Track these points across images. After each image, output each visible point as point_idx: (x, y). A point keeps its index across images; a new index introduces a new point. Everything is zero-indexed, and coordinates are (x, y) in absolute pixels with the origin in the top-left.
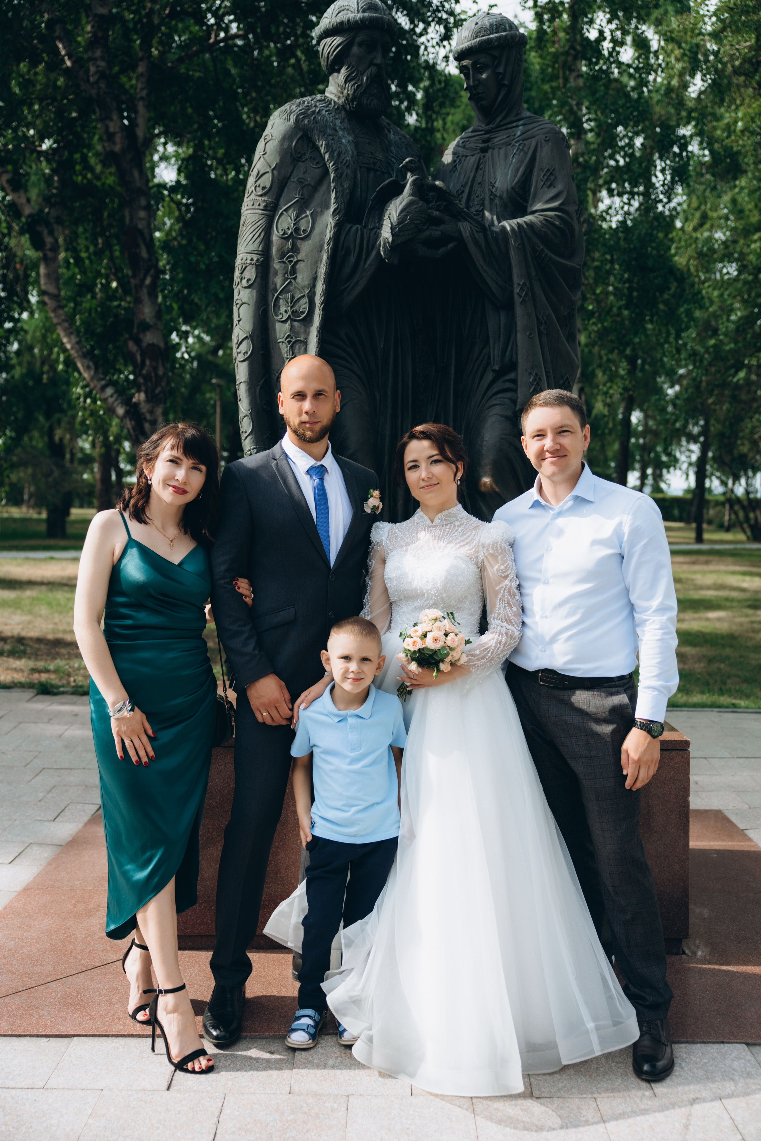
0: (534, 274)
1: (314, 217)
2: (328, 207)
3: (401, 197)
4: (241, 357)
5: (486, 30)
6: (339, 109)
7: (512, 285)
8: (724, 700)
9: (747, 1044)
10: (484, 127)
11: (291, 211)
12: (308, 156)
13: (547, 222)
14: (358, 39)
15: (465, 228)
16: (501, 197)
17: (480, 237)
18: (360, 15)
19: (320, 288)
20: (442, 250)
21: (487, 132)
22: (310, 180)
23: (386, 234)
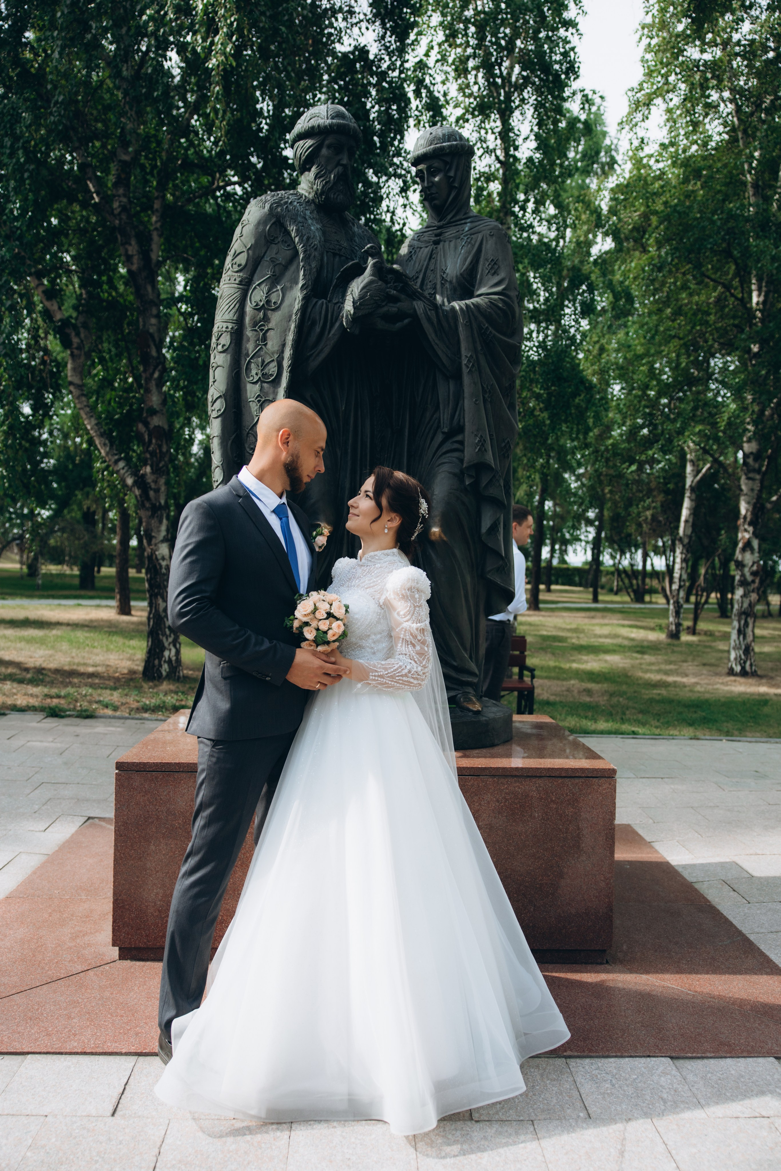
0: (479, 348)
1: (284, 291)
2: (297, 283)
3: (362, 277)
4: (214, 414)
5: (439, 139)
6: (308, 202)
7: (460, 358)
8: (625, 727)
9: (672, 1058)
10: (436, 223)
11: (263, 286)
12: (280, 239)
13: (492, 303)
14: (327, 142)
15: (419, 306)
16: (451, 282)
17: (432, 314)
18: (329, 121)
19: (288, 353)
20: (399, 325)
21: (439, 228)
22: (281, 259)
23: (348, 307)
